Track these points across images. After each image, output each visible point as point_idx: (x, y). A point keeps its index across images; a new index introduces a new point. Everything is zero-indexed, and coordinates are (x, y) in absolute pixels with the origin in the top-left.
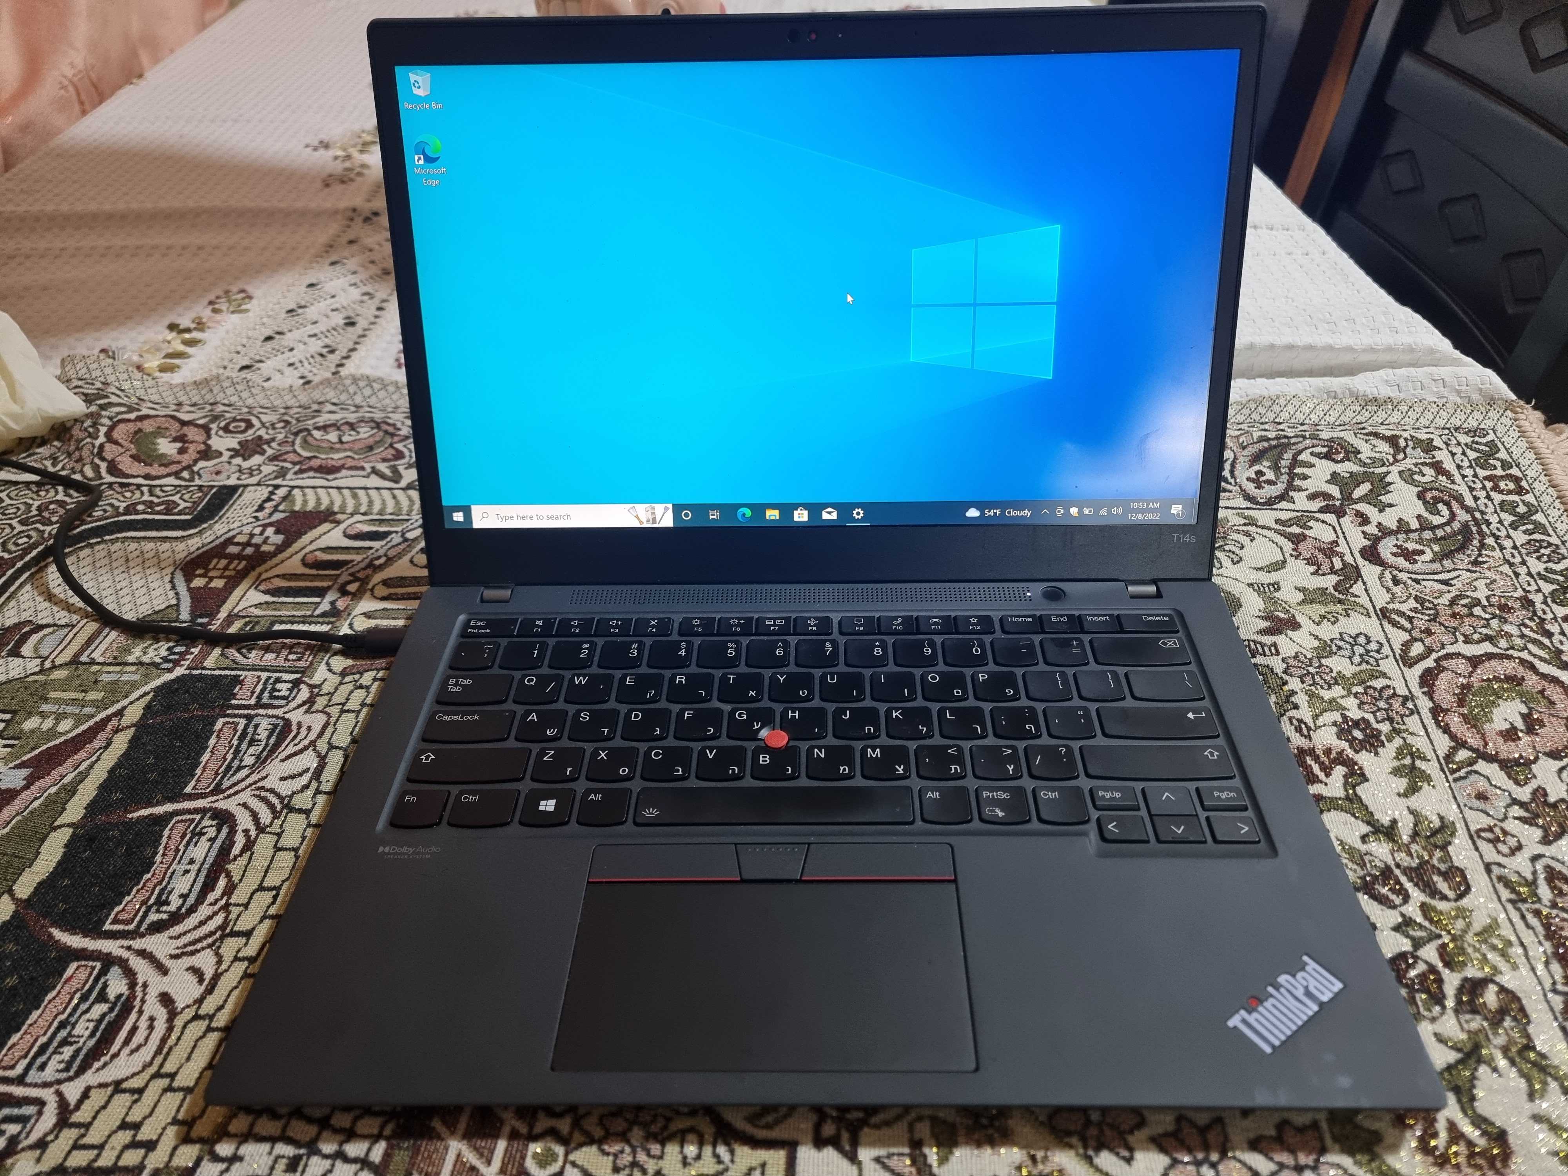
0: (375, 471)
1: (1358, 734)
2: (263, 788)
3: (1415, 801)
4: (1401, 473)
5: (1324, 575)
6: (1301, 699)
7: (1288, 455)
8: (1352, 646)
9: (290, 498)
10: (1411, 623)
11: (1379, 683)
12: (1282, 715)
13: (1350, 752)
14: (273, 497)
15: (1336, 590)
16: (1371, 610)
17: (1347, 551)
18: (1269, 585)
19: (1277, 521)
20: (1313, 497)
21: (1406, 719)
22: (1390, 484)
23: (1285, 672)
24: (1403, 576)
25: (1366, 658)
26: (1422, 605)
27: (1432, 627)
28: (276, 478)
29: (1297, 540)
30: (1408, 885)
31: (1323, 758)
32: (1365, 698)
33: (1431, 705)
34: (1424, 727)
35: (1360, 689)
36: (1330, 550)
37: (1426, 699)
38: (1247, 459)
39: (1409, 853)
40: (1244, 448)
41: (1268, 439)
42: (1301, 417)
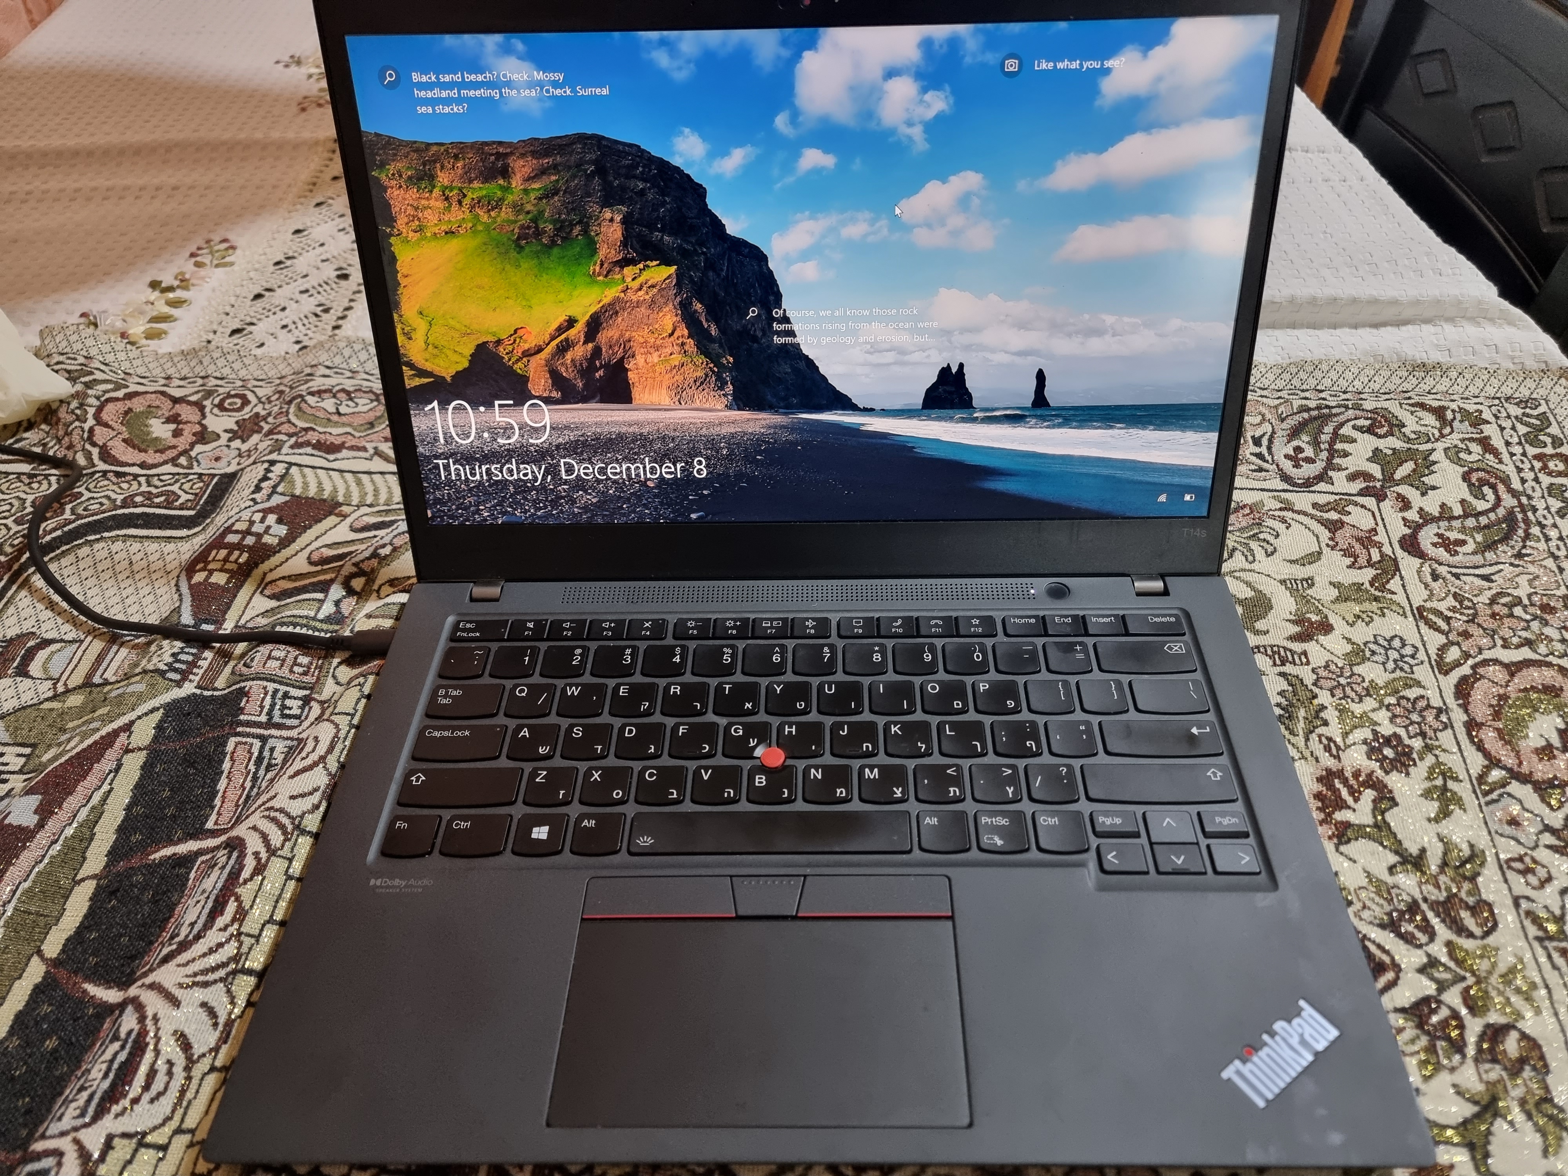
1: (1388, 752)
3: (1446, 827)
4: (1446, 450)
5: (1360, 568)
6: (1330, 715)
7: (1329, 429)
8: (1386, 650)
10: (1449, 624)
11: (1413, 693)
12: (1312, 732)
13: (1379, 773)
15: (1372, 585)
16: (1408, 608)
17: (1385, 541)
18: (1302, 580)
19: (1315, 505)
20: (1352, 477)
21: (1439, 734)
22: (1435, 463)
23: (1315, 684)
24: (1443, 570)
25: (1401, 664)
26: (1461, 603)
27: (1470, 630)
29: (1334, 527)
30: (1435, 921)
31: (1352, 781)
32: (1398, 711)
33: (1465, 718)
34: (1458, 743)
35: (1392, 700)
36: (1367, 540)
37: (1460, 711)
38: (1285, 433)
39: (1438, 887)
40: (1283, 420)
41: (1308, 410)
42: (1344, 384)
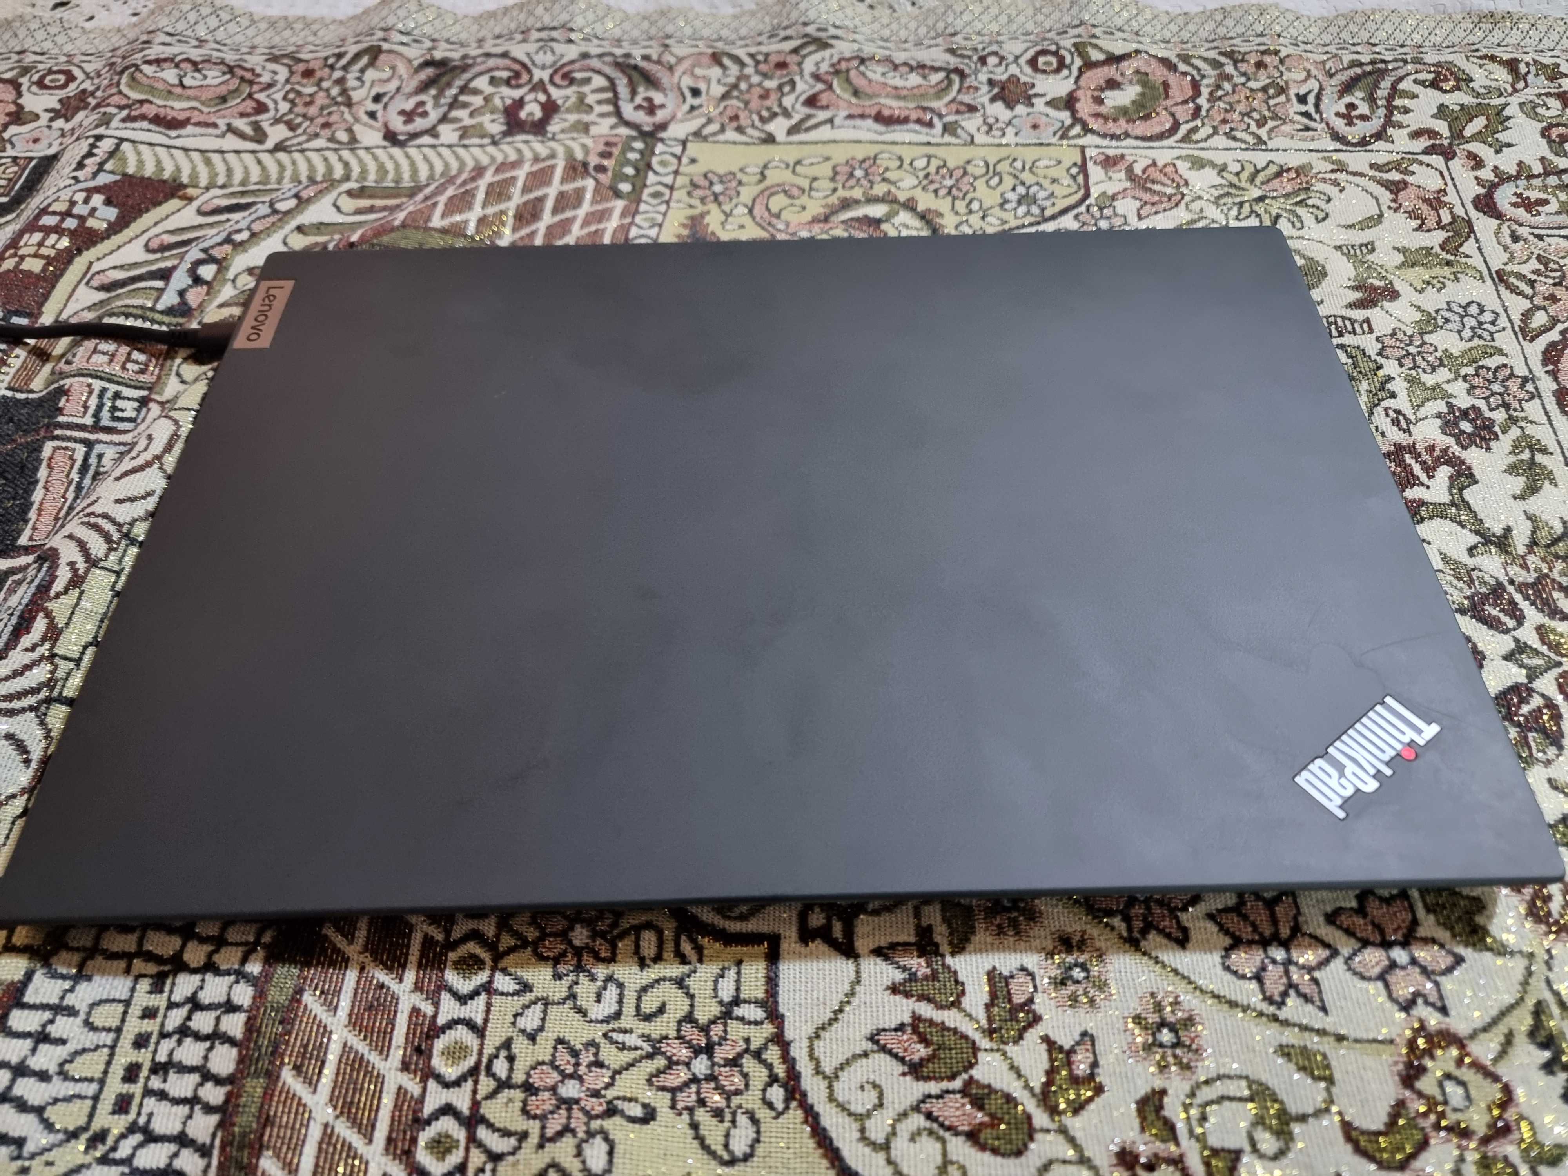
0: (230, 129)
1: (1466, 426)
2: (93, 513)
3: (1533, 504)
4: (1522, 105)
5: (1429, 231)
6: (1399, 386)
7: (1386, 84)
8: (1462, 317)
9: (119, 155)
10: (1533, 287)
11: (1492, 362)
12: (1376, 405)
13: (1456, 449)
14: (95, 151)
15: (1443, 249)
16: (1485, 272)
17: (1456, 201)
18: (1361, 246)
19: (1372, 166)
20: (1416, 134)
21: (1525, 405)
22: (1508, 118)
23: (1380, 354)
24: (1524, 231)
25: (1479, 332)
26: (1546, 265)
27: (1557, 293)
28: (97, 127)
29: (1396, 188)
30: (1524, 605)
31: (1426, 457)
32: (1476, 381)
33: (1555, 386)
34: (1547, 413)
35: (1470, 370)
36: (1436, 202)
37: (1550, 379)
38: (1336, 89)
39: (1525, 567)
40: (1331, 76)
41: (1361, 64)
42: (1400, 37)
